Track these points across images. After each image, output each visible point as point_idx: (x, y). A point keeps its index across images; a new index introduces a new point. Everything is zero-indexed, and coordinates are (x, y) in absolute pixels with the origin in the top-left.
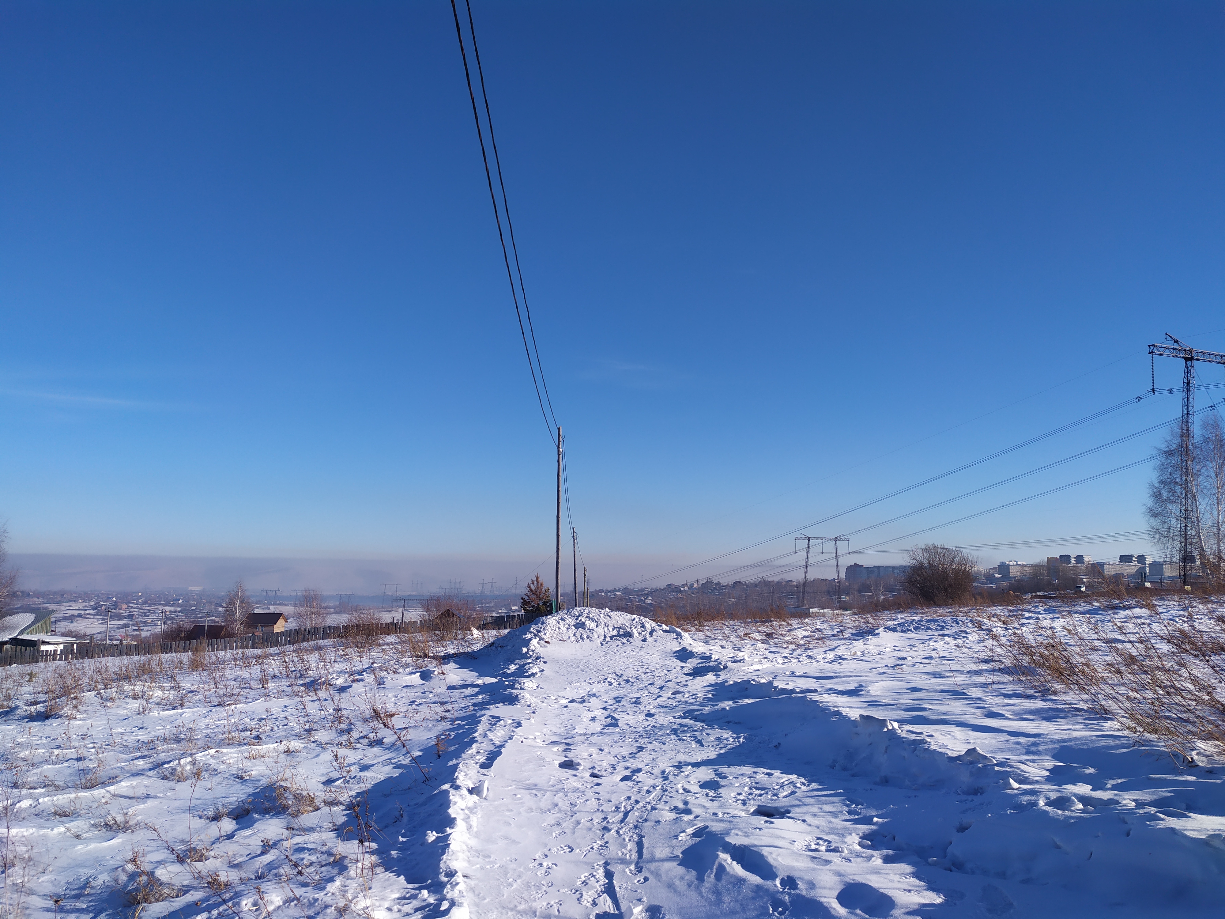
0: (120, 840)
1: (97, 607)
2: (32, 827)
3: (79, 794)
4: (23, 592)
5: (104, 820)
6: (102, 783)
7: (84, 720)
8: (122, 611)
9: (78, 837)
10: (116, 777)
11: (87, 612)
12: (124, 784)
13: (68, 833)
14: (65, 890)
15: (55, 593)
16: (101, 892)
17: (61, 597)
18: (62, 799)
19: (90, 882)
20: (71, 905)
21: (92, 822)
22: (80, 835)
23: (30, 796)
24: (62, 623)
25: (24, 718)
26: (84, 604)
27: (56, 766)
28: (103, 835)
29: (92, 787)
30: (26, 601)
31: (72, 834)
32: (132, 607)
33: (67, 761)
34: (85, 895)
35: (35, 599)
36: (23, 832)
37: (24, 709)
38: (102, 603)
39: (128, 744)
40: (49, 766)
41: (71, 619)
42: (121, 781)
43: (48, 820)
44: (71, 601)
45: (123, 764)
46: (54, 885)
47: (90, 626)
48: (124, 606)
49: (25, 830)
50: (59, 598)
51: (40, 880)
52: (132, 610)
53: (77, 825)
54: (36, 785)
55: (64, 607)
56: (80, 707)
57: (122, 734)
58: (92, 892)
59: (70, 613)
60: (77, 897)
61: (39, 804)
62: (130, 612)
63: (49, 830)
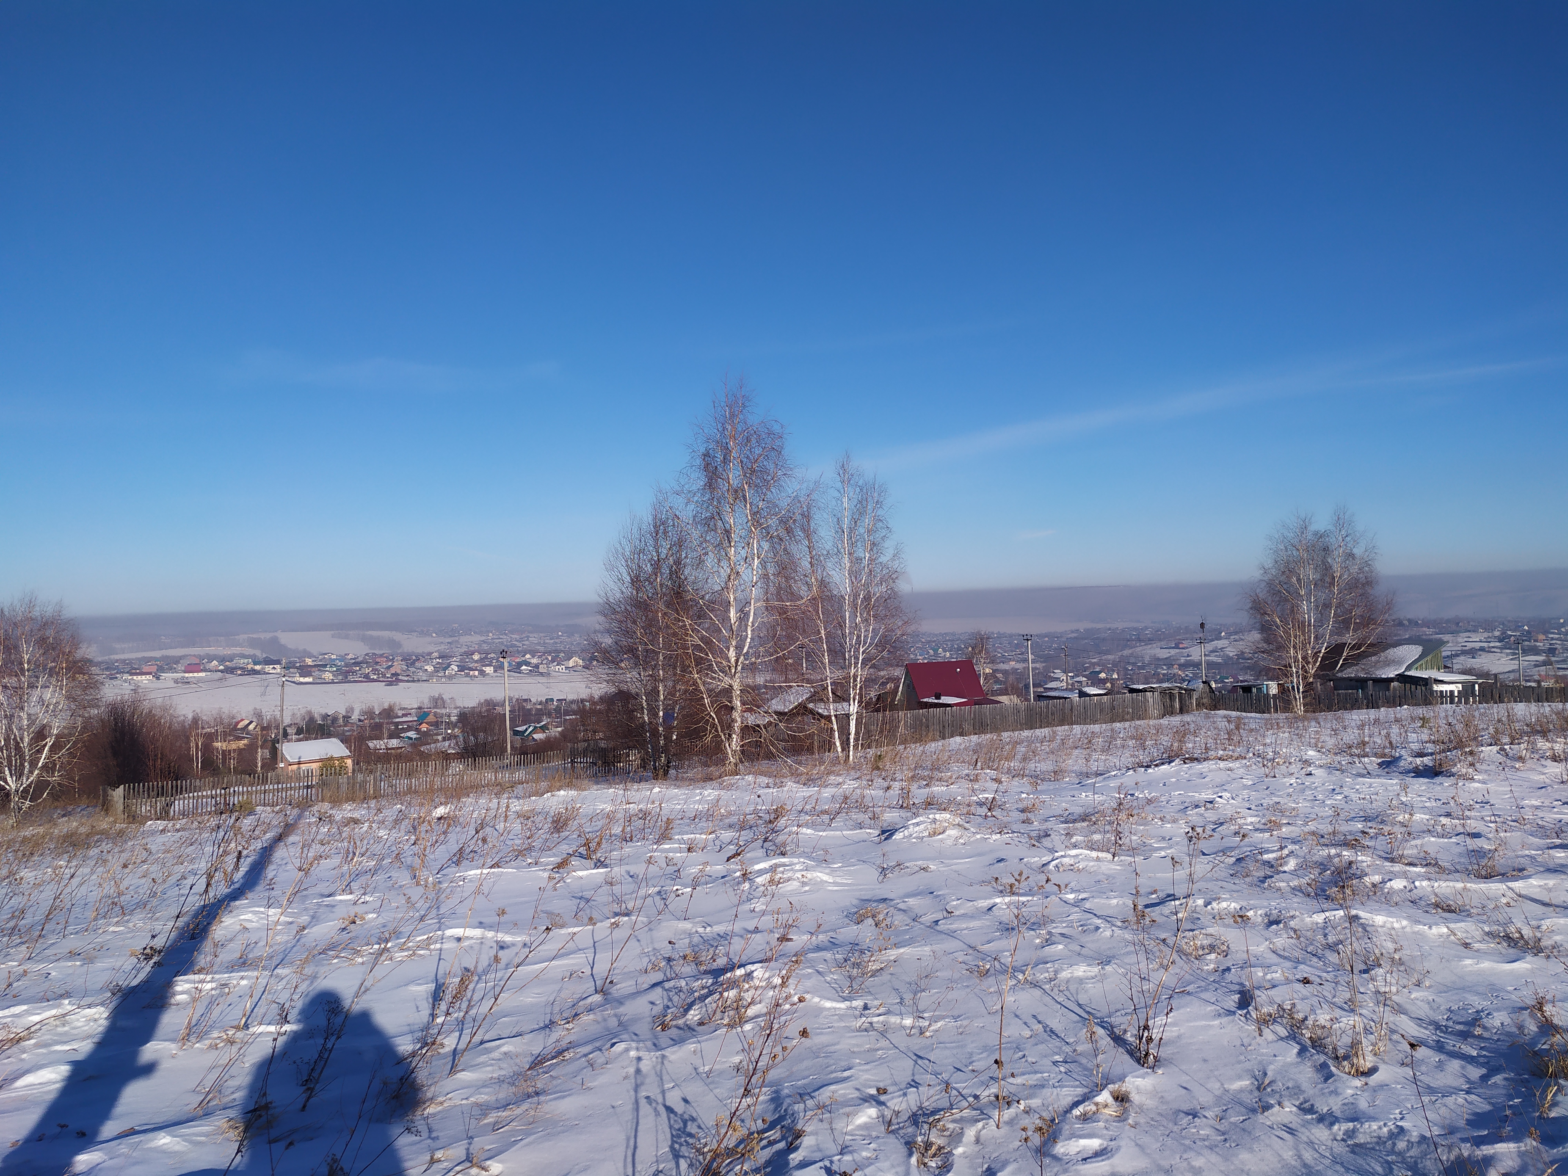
0: (1528, 966)
1: (1504, 638)
2: (1405, 918)
3: (1469, 885)
4: (1410, 621)
5: (1505, 931)
6: (1503, 875)
7: (1484, 783)
8: (1538, 644)
9: (1466, 945)
10: (1524, 869)
11: (1492, 645)
12: (1533, 881)
13: (1452, 937)
14: (1447, 1020)
15: (1448, 621)
16: (1498, 1040)
17: (1456, 626)
18: (1446, 887)
19: (1481, 1018)
20: (1454, 1046)
21: (1487, 929)
22: (1470, 944)
23: (1405, 875)
24: (1462, 658)
25: (1409, 772)
26: (1486, 635)
27: (1442, 840)
28: (1503, 951)
29: (1488, 877)
30: (1415, 631)
31: (1458, 939)
32: (1552, 639)
33: (1457, 835)
34: (1474, 1036)
35: (1424, 629)
36: (1393, 923)
37: (1408, 761)
38: (1509, 633)
39: (1544, 823)
40: (1433, 839)
41: (1472, 653)
42: (1529, 877)
43: (1427, 912)
44: (1469, 631)
45: (1533, 852)
46: (1431, 1008)
47: (1497, 662)
48: (1541, 637)
49: (1395, 920)
50: (1454, 627)
51: (1412, 996)
52: (1554, 642)
53: (1464, 928)
54: (1416, 861)
55: (1462, 638)
56: (1478, 765)
57: (1537, 808)
58: (1486, 1035)
59: (1470, 645)
60: (1464, 1036)
61: (1416, 888)
62: (1551, 644)
63: (1426, 927)
